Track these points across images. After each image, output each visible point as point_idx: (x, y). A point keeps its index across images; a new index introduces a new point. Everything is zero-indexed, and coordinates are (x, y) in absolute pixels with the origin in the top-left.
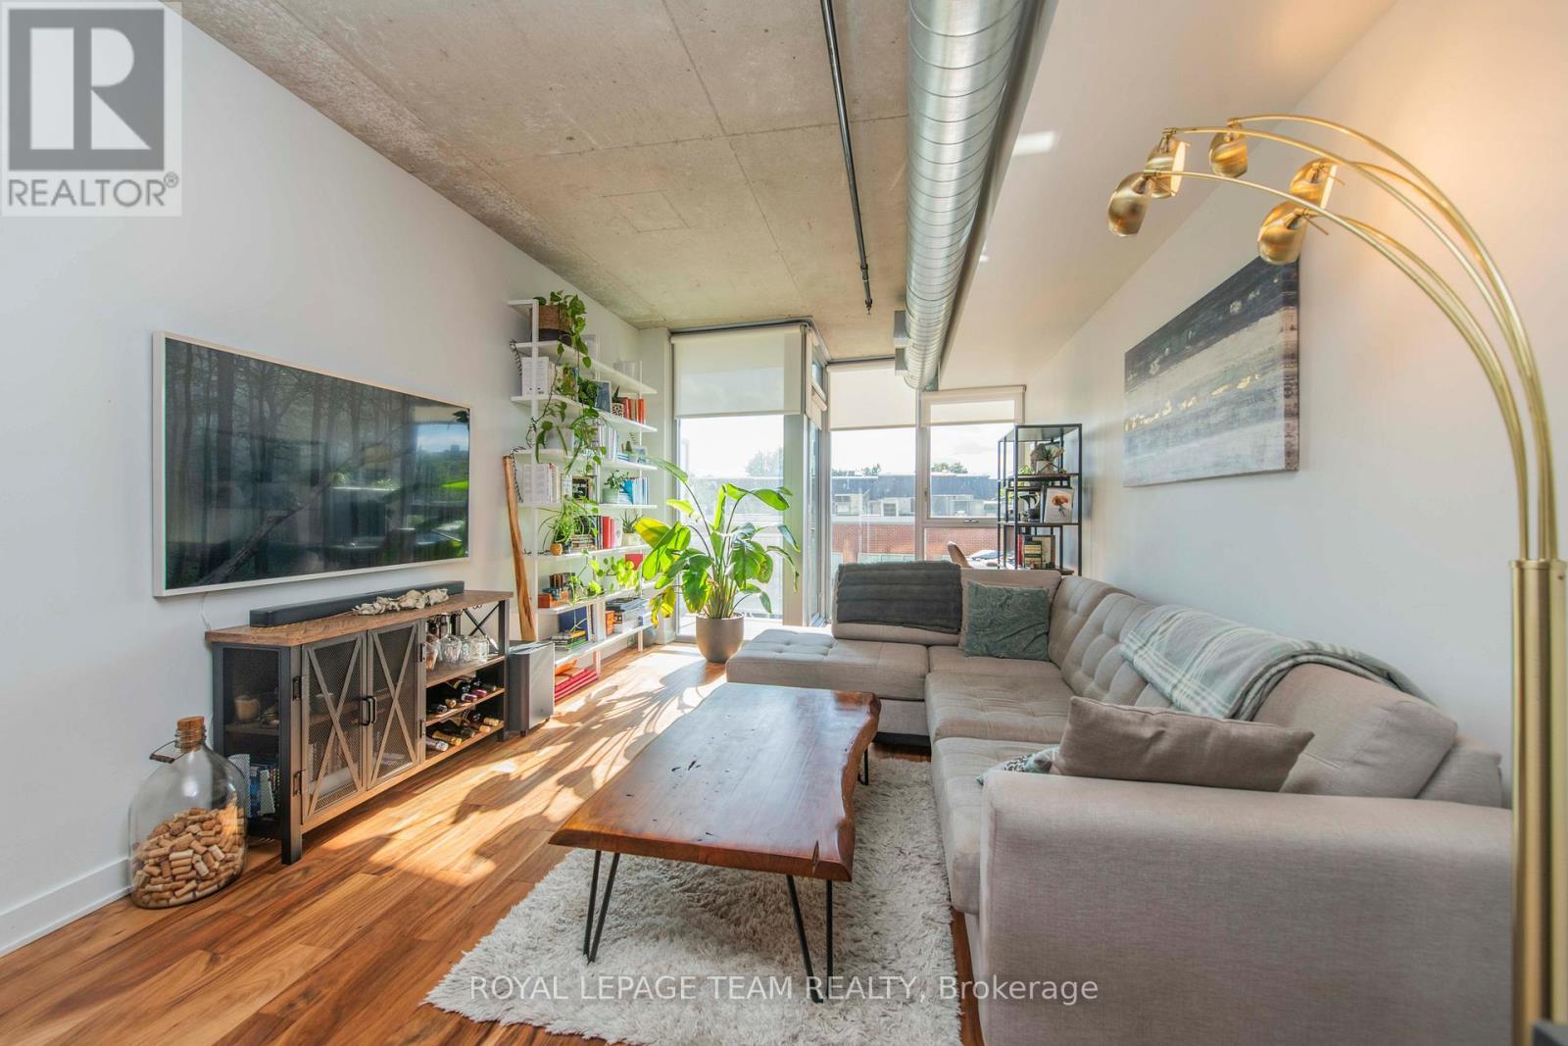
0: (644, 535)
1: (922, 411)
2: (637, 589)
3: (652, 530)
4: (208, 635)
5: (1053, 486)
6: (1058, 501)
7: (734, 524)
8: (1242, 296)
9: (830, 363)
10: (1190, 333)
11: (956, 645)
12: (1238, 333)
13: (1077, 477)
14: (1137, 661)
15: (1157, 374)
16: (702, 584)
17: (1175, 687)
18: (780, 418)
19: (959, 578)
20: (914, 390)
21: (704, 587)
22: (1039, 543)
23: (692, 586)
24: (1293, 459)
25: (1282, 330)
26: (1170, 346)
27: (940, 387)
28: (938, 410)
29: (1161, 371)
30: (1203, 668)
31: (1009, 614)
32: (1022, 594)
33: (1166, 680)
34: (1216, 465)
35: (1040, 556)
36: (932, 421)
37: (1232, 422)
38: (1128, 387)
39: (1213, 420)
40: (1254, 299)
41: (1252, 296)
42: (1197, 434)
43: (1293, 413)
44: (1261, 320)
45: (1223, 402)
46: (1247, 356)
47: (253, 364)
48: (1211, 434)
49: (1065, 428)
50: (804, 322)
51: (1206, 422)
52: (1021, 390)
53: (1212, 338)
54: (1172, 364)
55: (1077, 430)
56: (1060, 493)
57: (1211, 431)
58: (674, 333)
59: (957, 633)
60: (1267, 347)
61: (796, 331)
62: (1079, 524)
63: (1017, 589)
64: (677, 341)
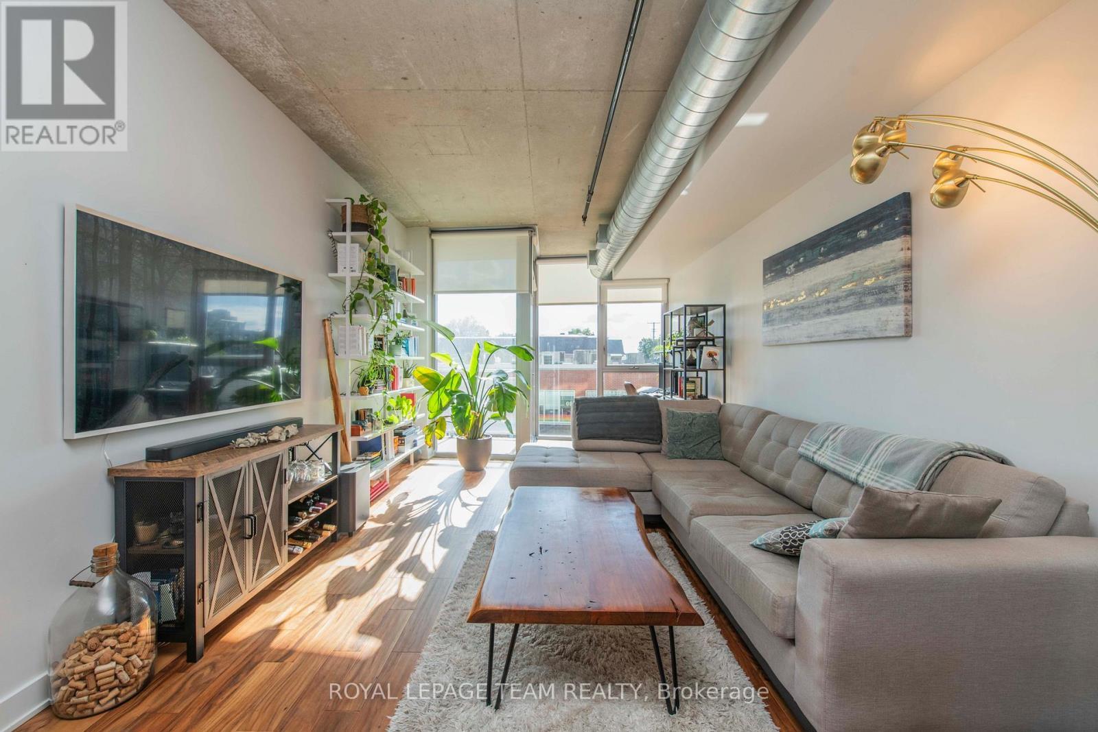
0: (420, 379)
1: (602, 293)
2: (414, 419)
3: (426, 375)
4: (110, 471)
5: (707, 345)
6: (710, 355)
7: (487, 371)
8: (868, 227)
9: (539, 258)
10: (822, 249)
11: (659, 451)
12: (864, 250)
13: (722, 339)
14: (816, 458)
15: (792, 274)
16: (467, 414)
17: (859, 474)
18: (514, 295)
19: (658, 406)
20: (596, 279)
21: (469, 417)
22: (694, 382)
23: (459, 416)
24: (908, 330)
25: (902, 250)
26: (804, 256)
27: (614, 278)
28: (612, 293)
29: (796, 272)
30: (881, 461)
31: (695, 430)
32: (702, 416)
33: (850, 470)
34: (846, 333)
35: (694, 390)
36: (608, 300)
37: (860, 306)
38: (765, 282)
39: (842, 304)
40: (878, 229)
41: (876, 227)
42: (828, 312)
43: (909, 301)
44: (885, 243)
45: (851, 293)
46: (872, 265)
47: (146, 237)
48: (841, 313)
49: (709, 308)
50: (530, 228)
51: (836, 305)
52: (666, 281)
53: (842, 252)
54: (807, 268)
55: (722, 308)
56: (712, 349)
57: (840, 311)
58: (433, 231)
59: (659, 444)
60: (889, 260)
61: (525, 235)
62: (724, 370)
63: (698, 413)
64: (436, 237)
